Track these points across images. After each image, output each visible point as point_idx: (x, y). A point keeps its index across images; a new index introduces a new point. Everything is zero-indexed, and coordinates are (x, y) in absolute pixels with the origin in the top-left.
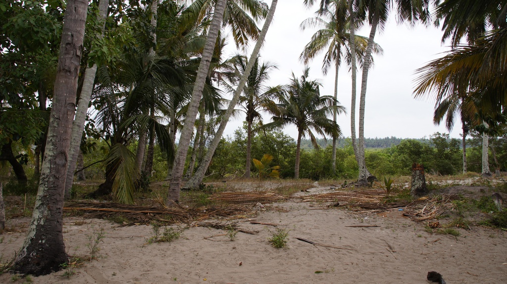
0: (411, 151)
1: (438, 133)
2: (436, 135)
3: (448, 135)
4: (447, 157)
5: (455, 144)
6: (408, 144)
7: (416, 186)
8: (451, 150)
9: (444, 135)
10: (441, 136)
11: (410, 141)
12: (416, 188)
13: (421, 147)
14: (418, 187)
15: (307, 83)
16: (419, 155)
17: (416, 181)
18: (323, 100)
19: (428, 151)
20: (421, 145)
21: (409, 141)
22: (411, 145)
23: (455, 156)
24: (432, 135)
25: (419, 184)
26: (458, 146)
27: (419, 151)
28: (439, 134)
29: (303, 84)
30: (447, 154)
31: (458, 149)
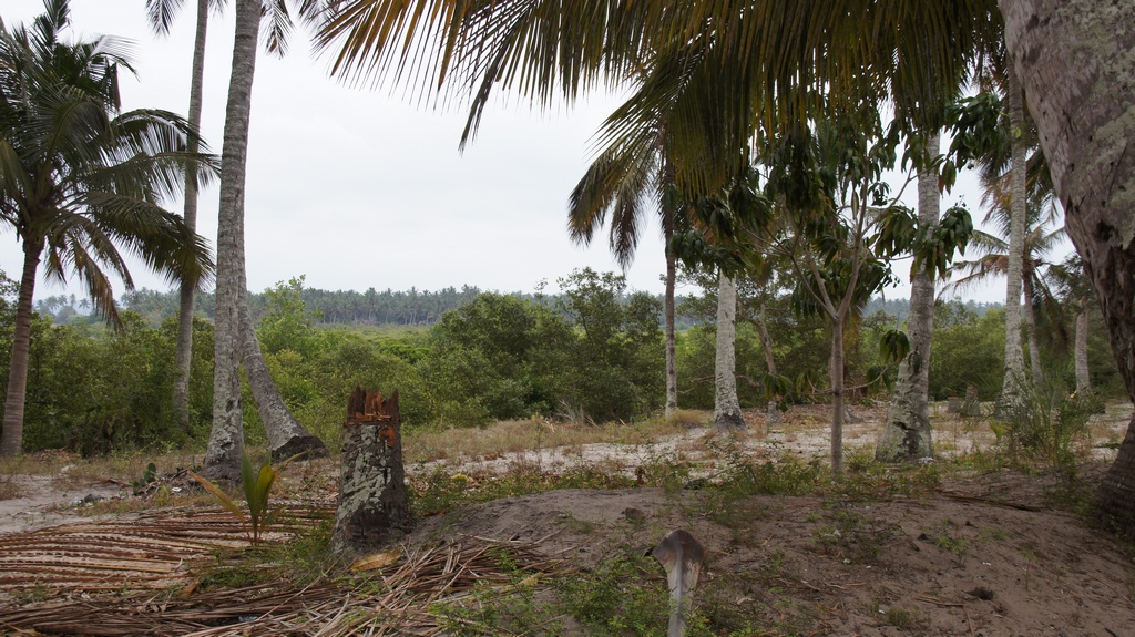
0: (497, 338)
1: (588, 270)
2: (581, 277)
3: (623, 278)
4: (619, 357)
5: (646, 311)
6: (484, 311)
7: (356, 500)
8: (632, 334)
9: (608, 278)
10: (599, 283)
11: (490, 300)
12: (354, 508)
13: (529, 322)
14: (362, 505)
15: (62, 49)
16: (522, 351)
17: (357, 477)
18: (136, 125)
19: (556, 335)
20: (530, 315)
21: (486, 300)
22: (493, 313)
23: (645, 353)
24: (566, 278)
25: (369, 489)
26: (654, 317)
27: (522, 336)
28: (593, 276)
29: (45, 55)
30: (616, 348)
31: (654, 328)
